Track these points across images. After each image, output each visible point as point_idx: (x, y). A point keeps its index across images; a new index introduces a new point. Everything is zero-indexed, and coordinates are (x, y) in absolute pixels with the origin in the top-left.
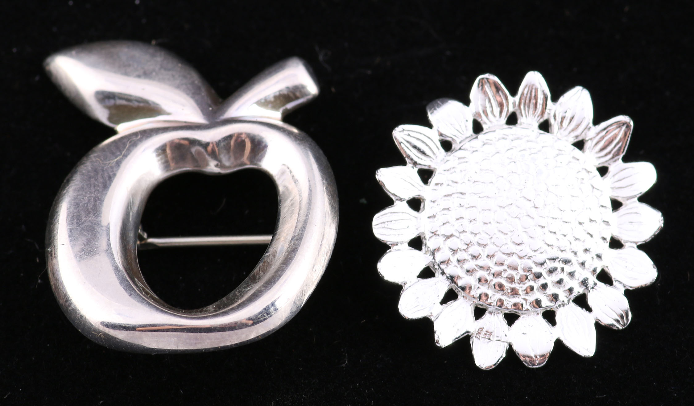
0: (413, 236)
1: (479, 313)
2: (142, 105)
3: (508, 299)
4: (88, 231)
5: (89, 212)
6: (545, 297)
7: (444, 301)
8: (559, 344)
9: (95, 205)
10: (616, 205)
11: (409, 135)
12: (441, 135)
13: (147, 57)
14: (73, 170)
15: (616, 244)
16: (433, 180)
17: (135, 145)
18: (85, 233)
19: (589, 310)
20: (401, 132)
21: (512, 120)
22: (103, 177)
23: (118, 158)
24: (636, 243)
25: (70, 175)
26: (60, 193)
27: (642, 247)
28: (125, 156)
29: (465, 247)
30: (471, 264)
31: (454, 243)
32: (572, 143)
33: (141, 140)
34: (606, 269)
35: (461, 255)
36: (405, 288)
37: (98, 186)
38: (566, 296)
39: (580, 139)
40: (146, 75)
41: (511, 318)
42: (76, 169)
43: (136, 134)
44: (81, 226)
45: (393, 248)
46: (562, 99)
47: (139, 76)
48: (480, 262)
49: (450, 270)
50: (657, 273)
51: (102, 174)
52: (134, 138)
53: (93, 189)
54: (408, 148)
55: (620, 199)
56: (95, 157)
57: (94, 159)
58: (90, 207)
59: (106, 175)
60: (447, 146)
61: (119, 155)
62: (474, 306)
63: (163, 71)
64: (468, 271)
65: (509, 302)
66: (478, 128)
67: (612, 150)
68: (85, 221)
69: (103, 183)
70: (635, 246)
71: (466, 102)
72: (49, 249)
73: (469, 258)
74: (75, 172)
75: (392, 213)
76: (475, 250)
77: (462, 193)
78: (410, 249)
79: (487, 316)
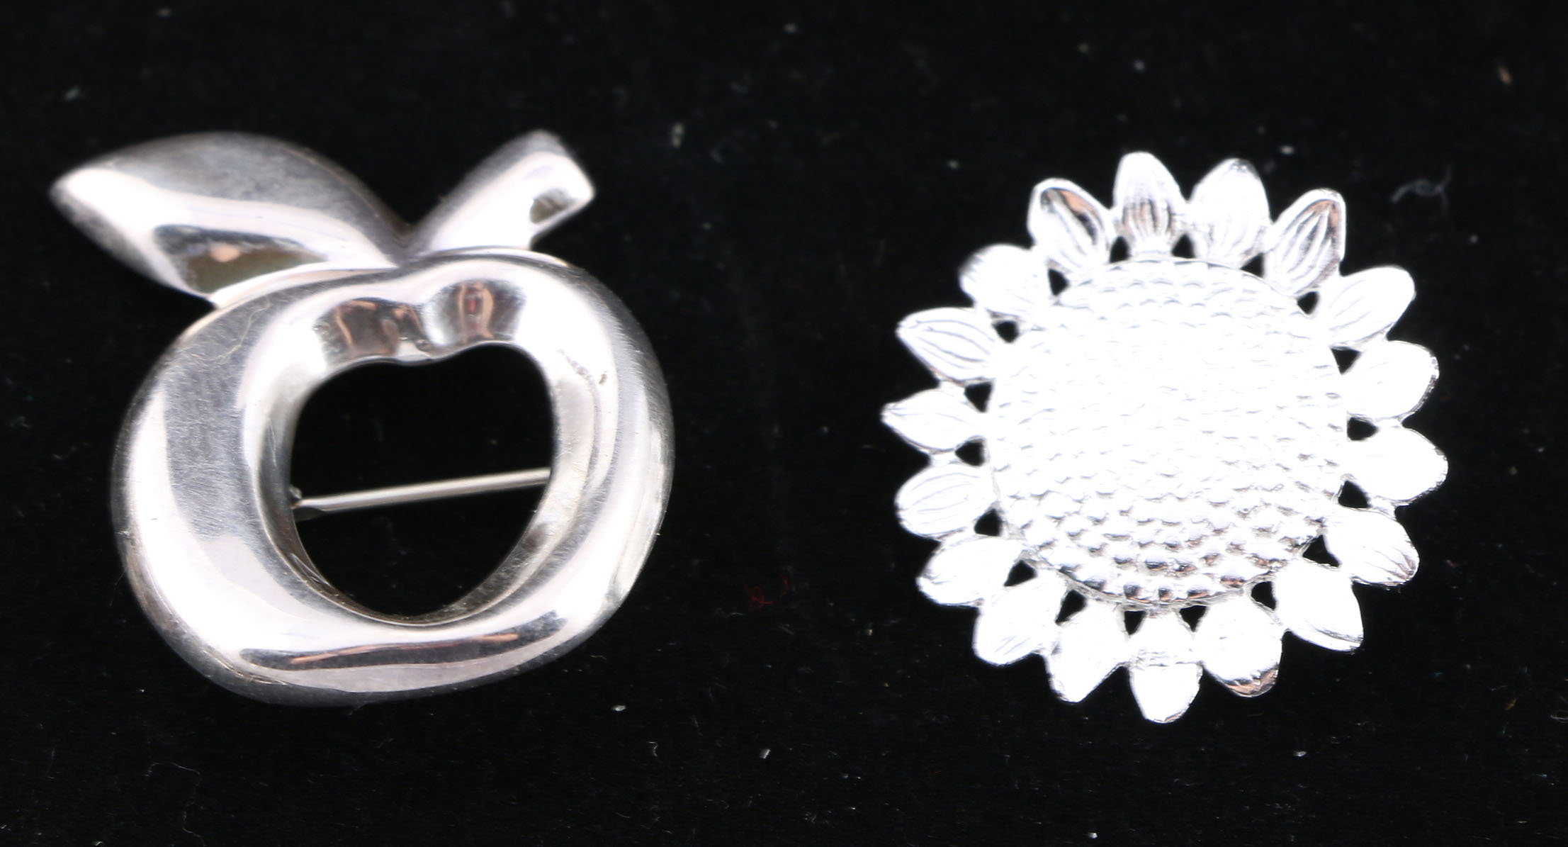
0: (981, 512)
1: (1133, 621)
2: (260, 247)
3: (1177, 581)
4: (200, 489)
5: (196, 454)
6: (1247, 560)
7: (1063, 617)
8: (1290, 641)
9: (204, 440)
10: (1345, 358)
11: (931, 330)
12: (994, 315)
13: (257, 157)
14: (147, 381)
15: (1360, 429)
16: (994, 401)
17: (261, 321)
18: (196, 494)
19: (1334, 562)
20: (912, 327)
21: (1120, 251)
22: (211, 388)
23: (234, 349)
24: (1397, 417)
25: (141, 391)
26: (129, 427)
27: (1411, 423)
28: (249, 343)
29: (1077, 507)
30: (1094, 537)
31: (1054, 505)
32: (1241, 266)
33: (271, 312)
34: (1352, 480)
35: (1072, 525)
36: (984, 609)
37: (206, 404)
38: (1287, 550)
39: (1254, 254)
40: (260, 191)
41: (1193, 615)
42: (152, 378)
43: (260, 301)
44: (185, 481)
45: (947, 543)
46: (1201, 189)
47: (247, 196)
48: (1109, 527)
49: (1059, 556)
50: (1446, 462)
51: (208, 382)
52: (260, 309)
53: (195, 411)
54: (934, 354)
55: (1351, 345)
56: (188, 351)
57: (187, 356)
58: (195, 444)
59: (215, 381)
60: (1008, 331)
61: (234, 343)
62: (1122, 612)
63: (292, 181)
64: (1092, 551)
65: (1181, 588)
66: (1058, 282)
67: (1316, 260)
68: (191, 470)
69: (213, 397)
70: (1399, 424)
71: (1025, 241)
72: (125, 532)
73: (1088, 524)
74: (153, 384)
75: (929, 480)
76: (1096, 507)
77: (1049, 410)
78: (980, 538)
79: (1147, 623)
